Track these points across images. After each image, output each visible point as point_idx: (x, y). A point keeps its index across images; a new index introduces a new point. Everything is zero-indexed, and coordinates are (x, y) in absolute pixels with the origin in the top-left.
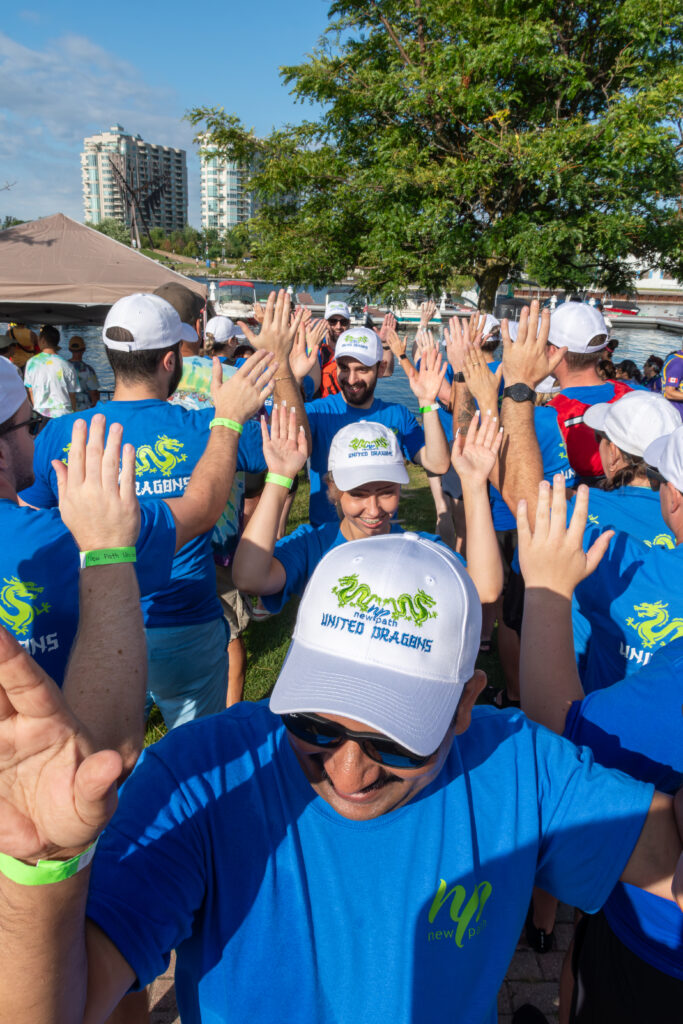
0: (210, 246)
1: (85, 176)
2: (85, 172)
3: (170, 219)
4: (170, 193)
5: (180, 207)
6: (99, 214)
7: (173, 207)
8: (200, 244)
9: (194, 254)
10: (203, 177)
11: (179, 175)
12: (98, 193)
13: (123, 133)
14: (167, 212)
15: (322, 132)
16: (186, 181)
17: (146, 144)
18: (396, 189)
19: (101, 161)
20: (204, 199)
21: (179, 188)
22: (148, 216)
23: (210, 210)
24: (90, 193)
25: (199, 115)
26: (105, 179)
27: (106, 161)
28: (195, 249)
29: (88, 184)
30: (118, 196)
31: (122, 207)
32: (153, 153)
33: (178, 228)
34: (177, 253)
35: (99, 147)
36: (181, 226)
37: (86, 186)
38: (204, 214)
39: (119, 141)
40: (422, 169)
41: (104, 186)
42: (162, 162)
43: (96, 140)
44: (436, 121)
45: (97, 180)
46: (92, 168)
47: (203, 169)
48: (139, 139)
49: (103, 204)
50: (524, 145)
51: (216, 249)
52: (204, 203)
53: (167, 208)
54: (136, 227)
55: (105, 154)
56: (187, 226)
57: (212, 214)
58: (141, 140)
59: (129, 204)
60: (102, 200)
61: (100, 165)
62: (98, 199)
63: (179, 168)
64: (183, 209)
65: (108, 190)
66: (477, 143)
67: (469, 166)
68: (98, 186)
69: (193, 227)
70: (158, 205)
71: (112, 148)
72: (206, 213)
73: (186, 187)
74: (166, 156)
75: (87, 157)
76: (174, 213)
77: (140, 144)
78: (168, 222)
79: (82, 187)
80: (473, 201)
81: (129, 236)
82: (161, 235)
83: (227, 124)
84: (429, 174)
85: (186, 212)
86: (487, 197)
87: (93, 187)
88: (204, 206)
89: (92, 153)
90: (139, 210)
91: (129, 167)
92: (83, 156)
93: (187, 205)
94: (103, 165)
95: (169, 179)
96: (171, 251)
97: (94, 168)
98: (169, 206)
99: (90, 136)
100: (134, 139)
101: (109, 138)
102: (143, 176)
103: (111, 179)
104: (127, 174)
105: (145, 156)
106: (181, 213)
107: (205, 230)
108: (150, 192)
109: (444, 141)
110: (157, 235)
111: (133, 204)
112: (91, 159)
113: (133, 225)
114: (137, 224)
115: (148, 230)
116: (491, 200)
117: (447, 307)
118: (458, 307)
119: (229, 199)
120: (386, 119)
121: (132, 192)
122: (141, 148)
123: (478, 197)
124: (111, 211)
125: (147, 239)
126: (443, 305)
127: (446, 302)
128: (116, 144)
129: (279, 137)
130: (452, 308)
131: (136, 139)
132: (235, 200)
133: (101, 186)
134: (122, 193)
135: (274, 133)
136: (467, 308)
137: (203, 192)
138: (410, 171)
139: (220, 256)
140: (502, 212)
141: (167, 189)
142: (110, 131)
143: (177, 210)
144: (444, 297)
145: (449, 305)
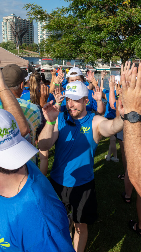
0: (40, 48)
1: (3, 28)
2: (3, 27)
3: (29, 40)
4: (28, 33)
5: (31, 37)
6: (7, 39)
7: (29, 37)
8: (37, 48)
9: (35, 51)
10: (38, 28)
11: (31, 28)
12: (7, 33)
13: (14, 16)
14: (27, 38)
15: (69, 11)
16: (33, 29)
17: (21, 19)
19: (8, 24)
20: (38, 35)
21: (31, 31)
22: (22, 40)
23: (40, 38)
24: (4, 33)
26: (9, 29)
27: (9, 24)
28: (36, 49)
29: (4, 31)
30: (12, 34)
31: (14, 37)
32: (23, 21)
33: (31, 43)
34: (30, 50)
35: (7, 20)
36: (32, 43)
37: (3, 31)
38: (39, 39)
39: (13, 18)
41: (9, 31)
42: (26, 24)
43: (6, 18)
45: (6, 29)
46: (5, 26)
47: (38, 26)
48: (19, 17)
49: (8, 36)
51: (42, 49)
52: (39, 36)
53: (27, 37)
54: (18, 43)
55: (9, 22)
56: (34, 42)
57: (41, 39)
58: (20, 18)
59: (16, 36)
60: (8, 35)
61: (7, 25)
62: (7, 35)
63: (31, 26)
64: (32, 38)
65: (10, 32)
67: (117, 18)
69: (36, 43)
70: (25, 36)
71: (11, 20)
73: (33, 31)
74: (27, 22)
75: (4, 23)
76: (30, 39)
77: (19, 19)
78: (28, 41)
79: (2, 31)
80: (119, 32)
81: (16, 46)
82: (25, 45)
83: (38, 9)
86: (124, 30)
87: (5, 32)
88: (38, 37)
90: (19, 38)
91: (16, 26)
92: (3, 22)
93: (33, 36)
94: (8, 25)
95: (28, 29)
96: (28, 50)
97: (6, 26)
98: (28, 37)
100: (18, 18)
101: (10, 17)
102: (20, 28)
103: (11, 29)
104: (15, 28)
105: (21, 22)
106: (32, 39)
107: (39, 43)
108: (22, 33)
109: (109, 12)
110: (24, 45)
111: (17, 36)
112: (5, 23)
113: (17, 42)
114: (18, 42)
115: (21, 44)
116: (125, 31)
117: (112, 66)
118: (115, 66)
119: (46, 35)
120: (90, 6)
121: (17, 33)
122: (20, 20)
123: (120, 31)
124: (11, 38)
125: (21, 46)
126: (111, 65)
127: (112, 64)
128: (12, 19)
129: (55, 13)
130: (113, 66)
131: (18, 17)
132: (48, 35)
133: (8, 31)
134: (14, 33)
135: (53, 12)
136: (118, 66)
137: (38, 32)
138: (97, 20)
139: (43, 51)
140: (128, 35)
141: (27, 32)
142: (11, 15)
143: (31, 38)
144: (111, 63)
145: (113, 65)
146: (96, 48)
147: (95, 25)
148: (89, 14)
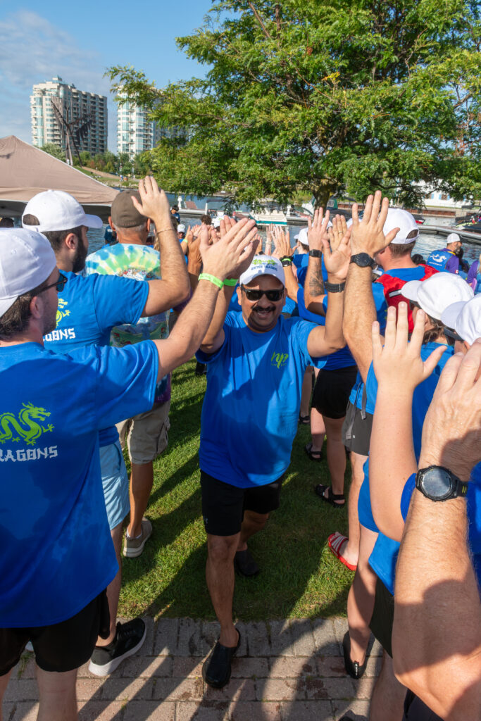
0: (123, 165)
1: (33, 112)
2: (33, 109)
3: (95, 145)
4: (95, 127)
5: (102, 137)
6: (43, 140)
7: (97, 137)
8: (116, 164)
9: (111, 171)
10: (119, 116)
11: (102, 114)
12: (42, 125)
13: (61, 82)
14: (92, 140)
15: (206, 86)
16: (107, 118)
17: (78, 91)
18: (258, 125)
19: (45, 102)
20: (119, 132)
21: (102, 123)
22: (79, 143)
23: (124, 140)
24: (36, 125)
25: (116, 72)
26: (48, 115)
27: (49, 102)
28: (112, 167)
29: (35, 118)
30: (57, 128)
31: (59, 136)
32: (83, 98)
33: (100, 152)
34: (99, 170)
35: (44, 92)
36: (103, 151)
37: (34, 119)
38: (119, 142)
39: (59, 88)
40: (276, 111)
41: (47, 120)
42: (89, 104)
43: (42, 86)
44: (287, 79)
45: (42, 115)
46: (38, 107)
47: (119, 111)
48: (73, 87)
49: (46, 133)
50: (349, 98)
51: (128, 168)
52: (120, 135)
53: (92, 138)
54: (70, 150)
55: (48, 97)
56: (107, 150)
57: (125, 143)
58: (75, 88)
59: (65, 134)
60: (45, 130)
61: (44, 104)
62: (43, 129)
63: (102, 109)
64: (104, 139)
65: (50, 123)
66: (316, 96)
67: (310, 111)
68: (42, 119)
69: (112, 152)
70: (86, 135)
71: (53, 93)
72: (121, 142)
73: (107, 123)
74: (92, 100)
75: (35, 99)
76: (97, 141)
77: (74, 91)
78: (93, 147)
79: (31, 120)
80: (312, 138)
81: (65, 156)
82: (87, 157)
83: (136, 78)
84: (282, 115)
85: (106, 140)
86: (323, 135)
87: (39, 121)
88: (119, 137)
89: (39, 96)
90: (72, 138)
91: (65, 107)
92: (32, 98)
93: (107, 136)
94: (46, 105)
95: (95, 117)
96: (95, 168)
97: (40, 107)
98: (94, 136)
99: (38, 83)
100: (69, 87)
101: (51, 86)
102: (75, 113)
103: (52, 115)
104: (64, 112)
105: (77, 99)
106: (103, 142)
107: (120, 154)
108: (80, 126)
109: (293, 93)
110: (85, 157)
111: (68, 134)
112: (38, 100)
113: (68, 149)
114: (71, 148)
115: (78, 153)
116: (325, 137)
117: (291, 214)
118: (299, 215)
119: (138, 133)
120: (251, 77)
121: (67, 125)
122: (75, 94)
123: (316, 135)
124: (52, 138)
125: (78, 159)
126: (288, 212)
127: (290, 211)
128: (56, 90)
129: (173, 88)
130: (295, 215)
131: (71, 87)
132: (142, 133)
133: (45, 120)
134: (60, 125)
135: (170, 85)
136: (305, 215)
137: (119, 127)
138: (268, 113)
139: (130, 173)
140: (332, 146)
141: (93, 124)
142: (52, 80)
143: (100, 139)
144: (289, 207)
145: (293, 213)
146: (261, 171)
147: (263, 122)
148: (251, 96)
